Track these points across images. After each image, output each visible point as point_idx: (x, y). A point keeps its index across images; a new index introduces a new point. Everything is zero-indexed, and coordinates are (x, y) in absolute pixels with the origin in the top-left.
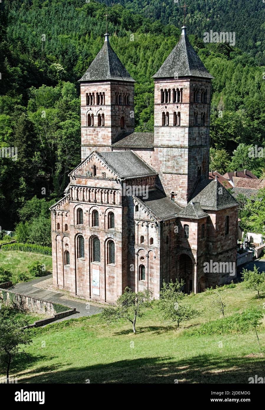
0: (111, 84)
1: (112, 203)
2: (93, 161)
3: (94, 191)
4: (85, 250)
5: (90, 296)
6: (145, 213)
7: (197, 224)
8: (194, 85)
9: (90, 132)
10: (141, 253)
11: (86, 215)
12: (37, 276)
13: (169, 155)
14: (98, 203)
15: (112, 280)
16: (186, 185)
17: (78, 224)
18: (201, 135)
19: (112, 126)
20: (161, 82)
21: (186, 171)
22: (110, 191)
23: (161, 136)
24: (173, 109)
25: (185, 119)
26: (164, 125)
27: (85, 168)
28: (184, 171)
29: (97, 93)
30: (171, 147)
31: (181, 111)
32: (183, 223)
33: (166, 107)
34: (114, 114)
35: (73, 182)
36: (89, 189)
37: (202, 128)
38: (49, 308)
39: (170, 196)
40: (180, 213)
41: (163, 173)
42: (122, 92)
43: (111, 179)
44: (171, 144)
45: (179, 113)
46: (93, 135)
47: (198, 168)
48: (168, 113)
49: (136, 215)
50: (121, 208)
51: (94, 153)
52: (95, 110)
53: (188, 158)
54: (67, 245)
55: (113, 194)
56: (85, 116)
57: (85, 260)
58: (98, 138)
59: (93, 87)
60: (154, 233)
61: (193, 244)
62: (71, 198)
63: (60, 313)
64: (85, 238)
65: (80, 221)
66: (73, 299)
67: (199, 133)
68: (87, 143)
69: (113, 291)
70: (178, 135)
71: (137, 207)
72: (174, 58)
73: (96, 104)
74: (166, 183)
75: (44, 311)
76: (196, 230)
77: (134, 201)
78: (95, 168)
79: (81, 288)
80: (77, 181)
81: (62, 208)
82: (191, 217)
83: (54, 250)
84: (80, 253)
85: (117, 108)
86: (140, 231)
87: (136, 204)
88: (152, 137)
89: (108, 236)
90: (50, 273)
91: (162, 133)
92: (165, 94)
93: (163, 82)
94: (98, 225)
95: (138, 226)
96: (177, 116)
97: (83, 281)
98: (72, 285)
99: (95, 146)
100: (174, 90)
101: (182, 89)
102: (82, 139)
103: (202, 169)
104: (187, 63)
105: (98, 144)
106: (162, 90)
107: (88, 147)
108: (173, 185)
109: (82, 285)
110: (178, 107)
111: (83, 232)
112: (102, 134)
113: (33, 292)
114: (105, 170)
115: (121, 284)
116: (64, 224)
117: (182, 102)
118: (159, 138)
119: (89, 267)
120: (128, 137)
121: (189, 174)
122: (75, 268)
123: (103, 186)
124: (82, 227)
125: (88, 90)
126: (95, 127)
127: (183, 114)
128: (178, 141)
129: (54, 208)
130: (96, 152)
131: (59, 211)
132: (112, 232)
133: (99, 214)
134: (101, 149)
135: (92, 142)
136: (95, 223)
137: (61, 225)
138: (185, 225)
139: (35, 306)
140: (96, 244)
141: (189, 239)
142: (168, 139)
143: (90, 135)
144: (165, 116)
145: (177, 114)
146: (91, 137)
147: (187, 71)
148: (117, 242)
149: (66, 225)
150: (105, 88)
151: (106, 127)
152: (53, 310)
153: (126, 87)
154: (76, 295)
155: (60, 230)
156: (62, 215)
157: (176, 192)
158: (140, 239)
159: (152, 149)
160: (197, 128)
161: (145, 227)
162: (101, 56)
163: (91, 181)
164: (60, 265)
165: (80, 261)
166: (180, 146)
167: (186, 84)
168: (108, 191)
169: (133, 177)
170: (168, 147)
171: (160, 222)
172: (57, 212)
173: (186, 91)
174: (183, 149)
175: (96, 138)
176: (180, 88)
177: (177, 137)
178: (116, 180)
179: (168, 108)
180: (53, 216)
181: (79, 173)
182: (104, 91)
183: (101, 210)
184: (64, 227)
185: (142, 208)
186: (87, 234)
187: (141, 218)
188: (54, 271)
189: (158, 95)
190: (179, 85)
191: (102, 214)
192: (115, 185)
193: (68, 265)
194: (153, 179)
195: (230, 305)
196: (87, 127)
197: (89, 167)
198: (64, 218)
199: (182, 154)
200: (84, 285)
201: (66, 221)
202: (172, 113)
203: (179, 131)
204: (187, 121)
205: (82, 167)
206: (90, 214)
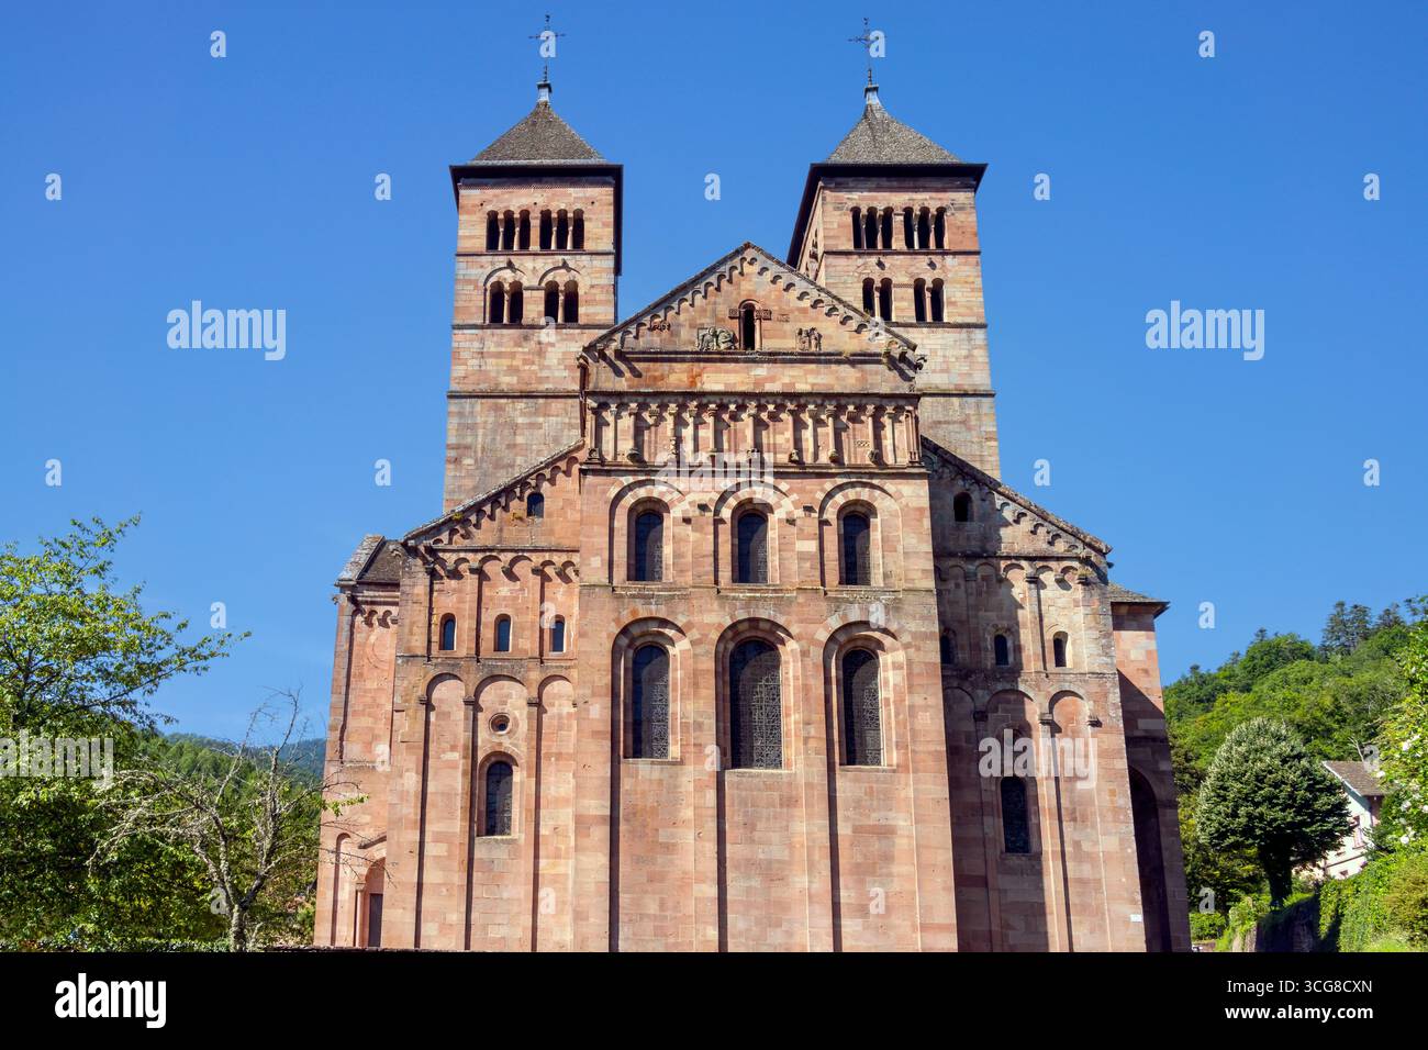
0: (615, 187)
1: (861, 461)
2: (739, 284)
3: (747, 413)
6: (1016, 522)
9: (499, 344)
10: (1006, 711)
14: (775, 466)
15: (876, 846)
17: (629, 577)
20: (852, 184)
22: (850, 407)
24: (912, 269)
25: (966, 301)
27: (690, 316)
29: (546, 215)
31: (947, 277)
35: (609, 380)
36: (712, 406)
43: (853, 359)
45: (938, 283)
46: (517, 356)
48: (886, 282)
49: (963, 538)
52: (532, 269)
53: (993, 430)
54: (500, 723)
55: (864, 424)
56: (476, 287)
57: (680, 764)
58: (542, 368)
59: (524, 191)
60: (1074, 610)
62: (595, 455)
64: (684, 645)
68: (483, 387)
70: (939, 355)
71: (963, 501)
73: (535, 246)
77: (949, 472)
78: (748, 317)
81: (479, 536)
84: (636, 731)
86: (991, 607)
87: (957, 487)
89: (845, 615)
93: (860, 185)
94: (763, 577)
95: (978, 583)
96: (928, 292)
97: (662, 880)
99: (525, 395)
100: (907, 210)
101: (941, 211)
105: (543, 387)
106: (855, 210)
107: (484, 400)
110: (932, 265)
111: (671, 613)
112: (564, 353)
114: (816, 320)
116: (489, 617)
117: (945, 250)
124: (661, 589)
125: (500, 202)
126: (532, 327)
127: (958, 286)
128: (946, 371)
129: (430, 540)
131: (462, 555)
132: (866, 595)
133: (782, 513)
135: (508, 382)
137: (464, 628)
140: (745, 674)
143: (499, 355)
144: (875, 290)
145: (928, 286)
146: (505, 362)
149: (503, 622)
150: (587, 197)
151: (585, 327)
155: (462, 648)
156: (479, 572)
158: (988, 644)
163: (727, 372)
164: (442, 837)
165: (645, 769)
166: (960, 389)
167: (963, 195)
168: (839, 407)
172: (450, 558)
173: (964, 216)
174: (971, 400)
175: (534, 367)
176: (933, 206)
177: (941, 360)
178: (885, 357)
179: (887, 265)
180: (415, 583)
182: (578, 206)
183: (793, 498)
184: (488, 634)
185: (998, 499)
186: (696, 630)
187: (996, 546)
189: (840, 227)
190: (931, 198)
191: (799, 513)
192: (876, 380)
196: (488, 327)
197: (714, 311)
198: (493, 587)
199: (968, 415)
200: (670, 904)
201: (505, 598)
202: (906, 280)
203: (943, 338)
204: (975, 310)
205: (671, 314)
206: (722, 521)
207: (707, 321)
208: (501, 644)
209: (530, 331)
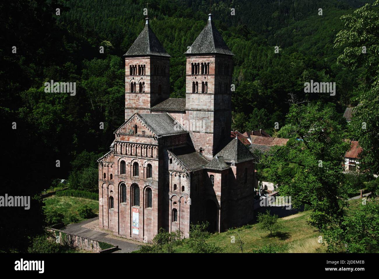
0: (151, 59)
1: (150, 156)
2: (134, 121)
3: (135, 146)
4: (127, 196)
5: (131, 235)
6: (178, 165)
7: (221, 174)
8: (218, 61)
9: (132, 97)
10: (174, 199)
11: (128, 167)
12: (85, 218)
13: (198, 117)
14: (139, 156)
15: (149, 221)
16: (212, 142)
17: (121, 174)
18: (224, 101)
19: (151, 93)
20: (192, 57)
21: (212, 131)
22: (149, 146)
23: (191, 102)
24: (202, 79)
25: (211, 88)
26: (194, 92)
27: (128, 127)
28: (210, 130)
29: (139, 66)
30: (200, 110)
31: (208, 81)
32: (209, 174)
33: (196, 78)
34: (153, 83)
35: (118, 138)
36: (131, 145)
37: (226, 95)
38: (95, 245)
39: (199, 151)
40: (207, 165)
41: (193, 132)
42: (159, 65)
43: (150, 137)
44: (199, 108)
45: (206, 83)
46: (135, 100)
47: (222, 128)
48: (197, 82)
49: (170, 167)
50: (157, 160)
51: (136, 115)
52: (137, 79)
53: (213, 120)
54: (111, 191)
55: (151, 149)
56: (129, 84)
57: (127, 205)
58: (139, 103)
59: (135, 60)
60: (185, 182)
61: (218, 191)
62: (116, 152)
63: (105, 250)
64: (127, 186)
65: (123, 171)
66: (115, 238)
67: (223, 99)
68: (130, 106)
69: (150, 231)
70: (205, 101)
71: (171, 160)
72: (202, 39)
73: (138, 74)
74: (195, 140)
75: (91, 248)
76: (220, 179)
77: (169, 155)
78: (136, 127)
79: (123, 228)
80: (121, 137)
81: (108, 160)
82: (216, 169)
83: (100, 196)
84: (123, 198)
85: (155, 78)
86: (174, 180)
87: (170, 157)
88: (184, 102)
89: (146, 184)
90: (97, 216)
91: (193, 99)
92: (195, 67)
93: (193, 57)
94: (138, 175)
95: (172, 176)
96: (205, 85)
97: (125, 222)
98: (115, 226)
99: (137, 109)
100: (202, 64)
101: (208, 63)
102: (126, 103)
103: (225, 129)
104: (213, 43)
105: (139, 107)
106: (192, 64)
107: (130, 110)
108: (201, 142)
109: (123, 226)
110: (205, 78)
111: (125, 181)
112: (143, 99)
113: (82, 231)
114: (145, 129)
115: (157, 225)
116: (109, 174)
117: (209, 74)
118: (190, 103)
119: (130, 210)
120: (164, 102)
121: (214, 133)
122: (118, 211)
123: (143, 142)
124: (124, 177)
125: (132, 63)
126: (137, 93)
127: (210, 83)
128: (206, 105)
129: (101, 160)
130: (138, 114)
131: (106, 163)
132: (149, 181)
133: (139, 165)
134: (142, 111)
135: (134, 105)
136: (136, 173)
137: (107, 175)
138: (211, 175)
139: (84, 244)
140: (136, 190)
141: (214, 187)
142: (197, 104)
143: (132, 100)
144: (195, 85)
145: (205, 83)
146: (133, 101)
147: (213, 49)
148: (154, 189)
149: (111, 175)
150: (146, 62)
151: (146, 93)
152: (99, 247)
153: (163, 61)
154: (119, 234)
155: (106, 179)
156: (108, 166)
157: (204, 148)
158: (173, 187)
159: (184, 112)
160: (221, 95)
161: (177, 177)
162: (142, 36)
163: (133, 138)
164: (105, 208)
165: (123, 205)
166: (207, 110)
167: (213, 59)
168: (147, 146)
169: (168, 135)
170: (197, 110)
171: (190, 173)
172: (104, 164)
173: (212, 65)
174: (210, 112)
175: (138, 102)
176: (207, 62)
178: (154, 137)
179: (197, 78)
180: (100, 168)
181: (123, 131)
182: (144, 64)
183: (141, 162)
184: (109, 177)
185: (175, 161)
186: (129, 183)
187: (175, 169)
188: (100, 214)
189: (189, 68)
190: (207, 60)
191: (141, 165)
192: (152, 141)
193: (112, 209)
194: (185, 136)
195: (248, 243)
196: (130, 93)
197: (131, 127)
198: (110, 169)
199: (209, 116)
200: (126, 225)
201: (111, 171)
202: (201, 82)
203: (206, 97)
204: (213, 90)
205: (125, 126)
206: (132, 165)
207: (130, 128)
208: (111, 178)
209: (137, 94)
